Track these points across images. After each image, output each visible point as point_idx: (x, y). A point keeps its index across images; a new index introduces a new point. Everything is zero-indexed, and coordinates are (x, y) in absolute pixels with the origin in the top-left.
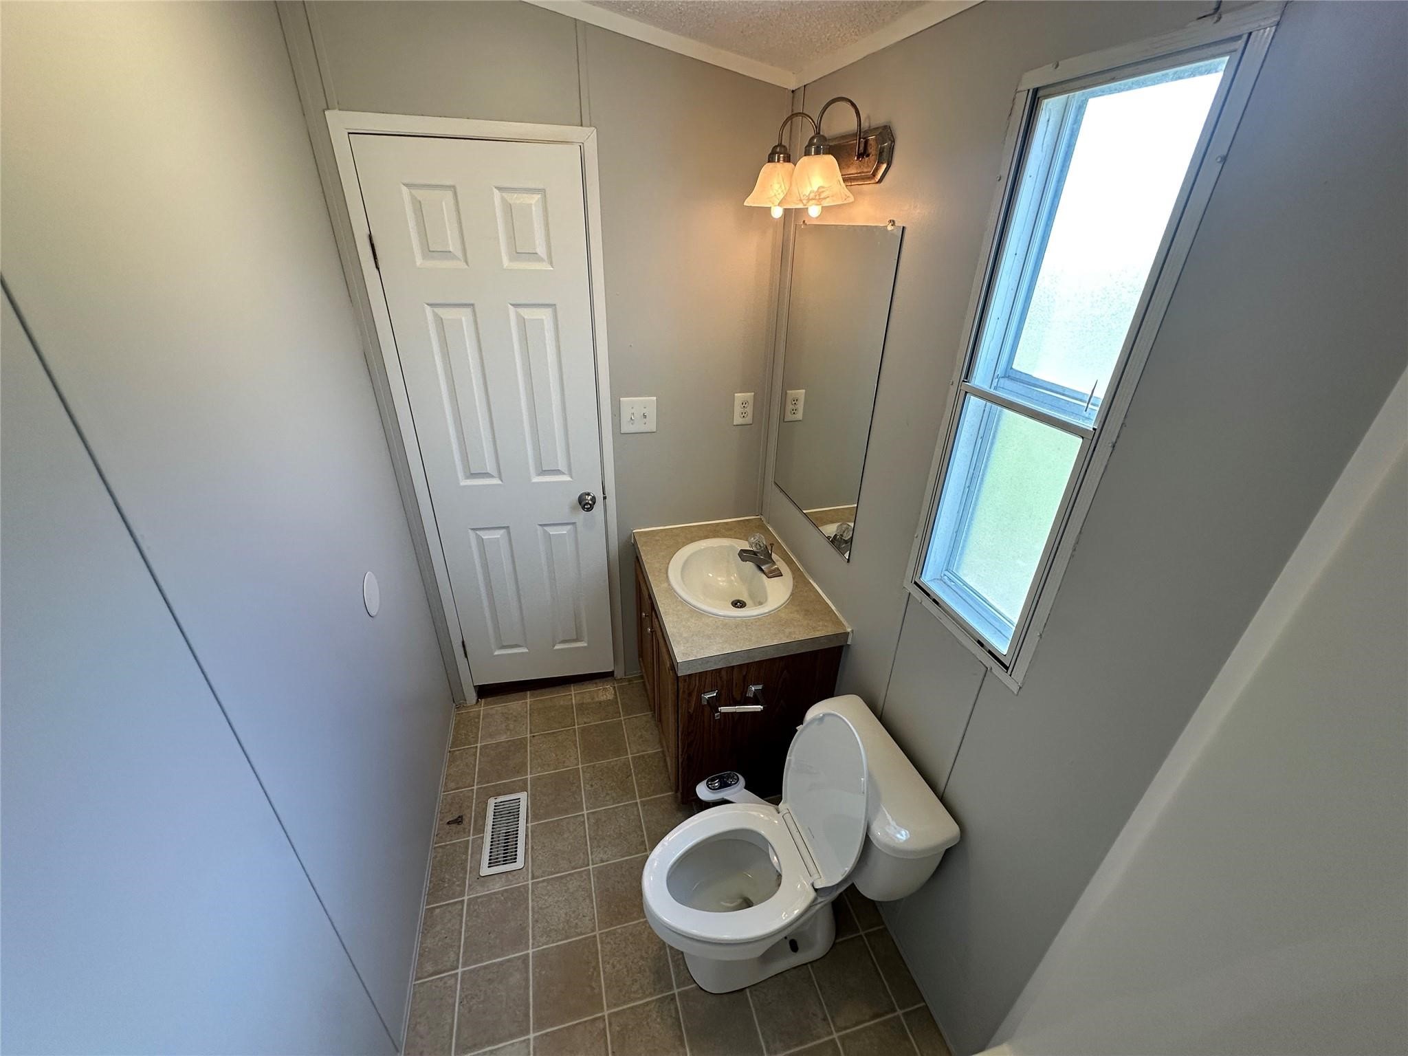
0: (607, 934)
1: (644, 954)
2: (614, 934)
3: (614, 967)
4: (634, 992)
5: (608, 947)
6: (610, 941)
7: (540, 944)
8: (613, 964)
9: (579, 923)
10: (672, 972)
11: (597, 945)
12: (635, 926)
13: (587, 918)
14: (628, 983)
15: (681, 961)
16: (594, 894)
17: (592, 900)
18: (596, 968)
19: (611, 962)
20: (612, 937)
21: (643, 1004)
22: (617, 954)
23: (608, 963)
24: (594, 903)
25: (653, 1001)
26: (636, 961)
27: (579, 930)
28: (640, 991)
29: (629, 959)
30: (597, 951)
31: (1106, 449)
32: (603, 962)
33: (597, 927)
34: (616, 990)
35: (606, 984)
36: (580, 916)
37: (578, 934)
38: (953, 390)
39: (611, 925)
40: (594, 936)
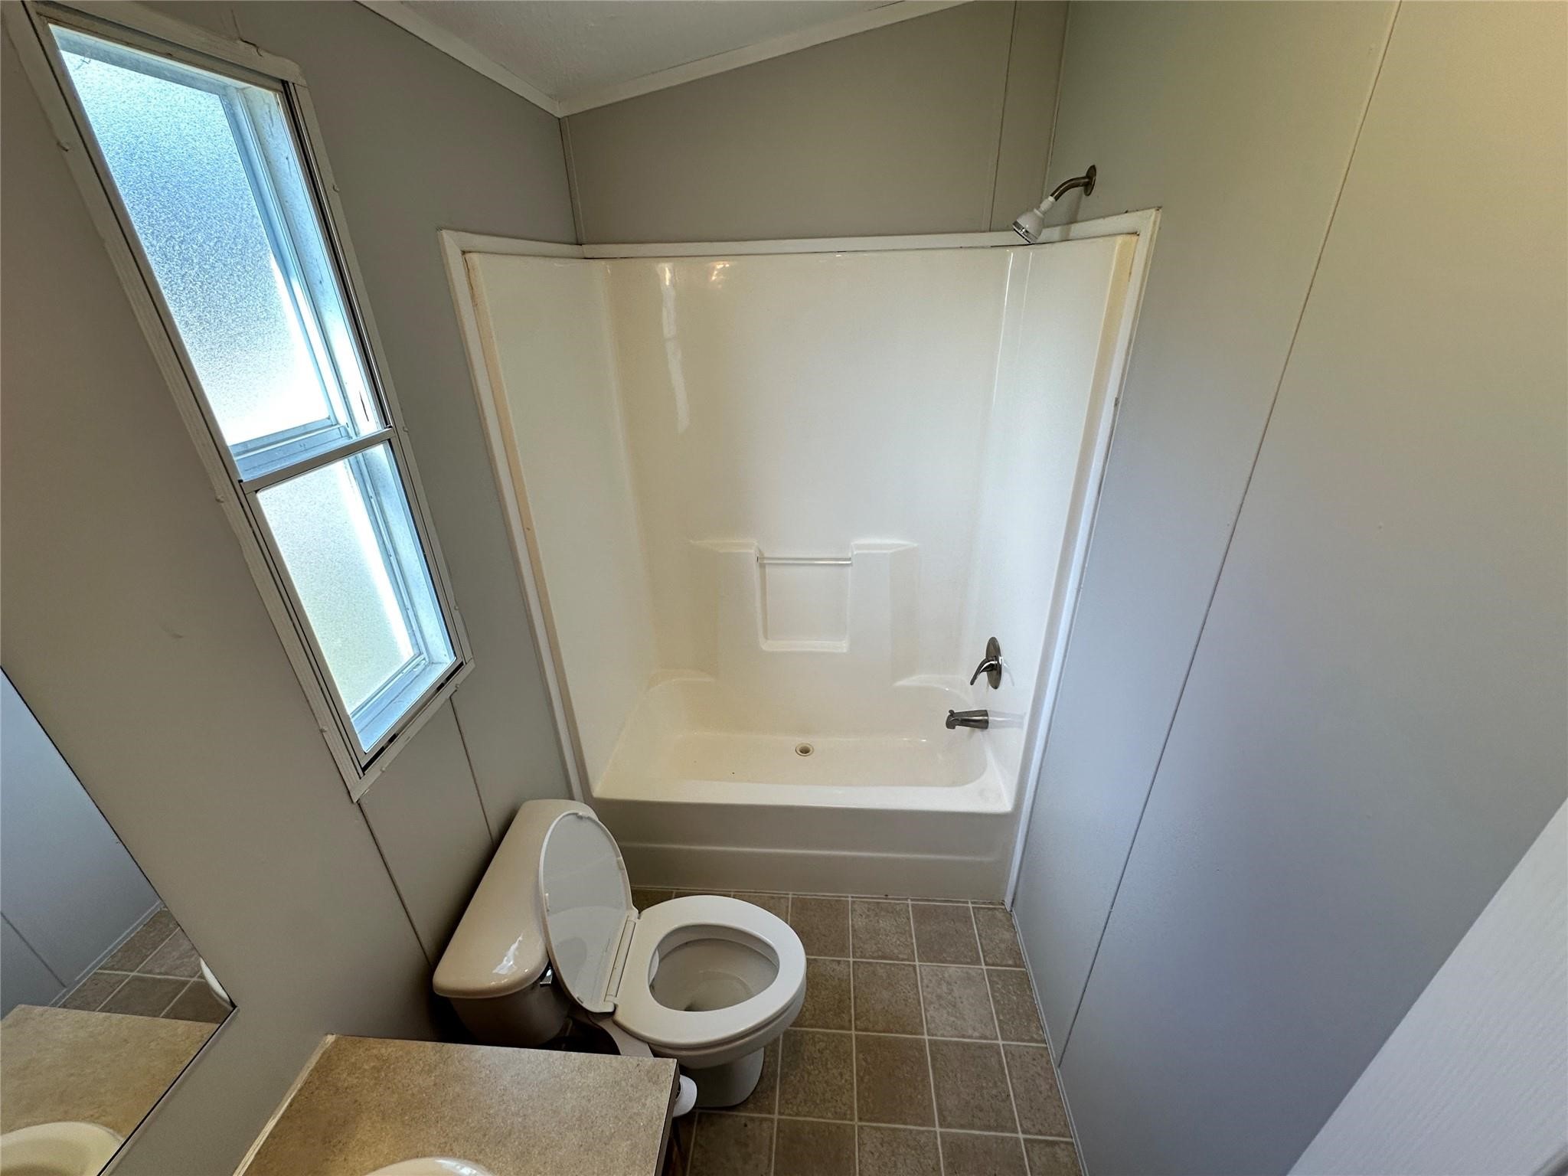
0: (844, 1117)
1: (806, 1076)
2: (835, 1112)
3: (841, 1075)
4: (823, 1041)
5: (845, 1098)
6: (843, 1107)
7: (926, 1134)
8: (842, 1079)
9: (878, 1145)
10: (780, 1046)
11: (858, 1107)
12: (809, 1114)
13: (867, 1149)
14: (828, 1051)
15: (768, 1053)
18: (860, 1080)
19: (843, 1081)
20: (839, 1110)
21: (816, 1027)
22: (836, 1088)
23: (846, 1081)
24: (857, 1168)
25: (806, 1027)
26: (817, 1072)
27: (878, 1135)
28: (816, 1040)
29: (823, 1077)
30: (858, 1100)
31: (404, 437)
32: (852, 1084)
33: (856, 1129)
34: (842, 1050)
35: (851, 1060)
36: (876, 1155)
37: (880, 1130)
38: (232, 507)
39: (838, 1127)
40: (860, 1119)
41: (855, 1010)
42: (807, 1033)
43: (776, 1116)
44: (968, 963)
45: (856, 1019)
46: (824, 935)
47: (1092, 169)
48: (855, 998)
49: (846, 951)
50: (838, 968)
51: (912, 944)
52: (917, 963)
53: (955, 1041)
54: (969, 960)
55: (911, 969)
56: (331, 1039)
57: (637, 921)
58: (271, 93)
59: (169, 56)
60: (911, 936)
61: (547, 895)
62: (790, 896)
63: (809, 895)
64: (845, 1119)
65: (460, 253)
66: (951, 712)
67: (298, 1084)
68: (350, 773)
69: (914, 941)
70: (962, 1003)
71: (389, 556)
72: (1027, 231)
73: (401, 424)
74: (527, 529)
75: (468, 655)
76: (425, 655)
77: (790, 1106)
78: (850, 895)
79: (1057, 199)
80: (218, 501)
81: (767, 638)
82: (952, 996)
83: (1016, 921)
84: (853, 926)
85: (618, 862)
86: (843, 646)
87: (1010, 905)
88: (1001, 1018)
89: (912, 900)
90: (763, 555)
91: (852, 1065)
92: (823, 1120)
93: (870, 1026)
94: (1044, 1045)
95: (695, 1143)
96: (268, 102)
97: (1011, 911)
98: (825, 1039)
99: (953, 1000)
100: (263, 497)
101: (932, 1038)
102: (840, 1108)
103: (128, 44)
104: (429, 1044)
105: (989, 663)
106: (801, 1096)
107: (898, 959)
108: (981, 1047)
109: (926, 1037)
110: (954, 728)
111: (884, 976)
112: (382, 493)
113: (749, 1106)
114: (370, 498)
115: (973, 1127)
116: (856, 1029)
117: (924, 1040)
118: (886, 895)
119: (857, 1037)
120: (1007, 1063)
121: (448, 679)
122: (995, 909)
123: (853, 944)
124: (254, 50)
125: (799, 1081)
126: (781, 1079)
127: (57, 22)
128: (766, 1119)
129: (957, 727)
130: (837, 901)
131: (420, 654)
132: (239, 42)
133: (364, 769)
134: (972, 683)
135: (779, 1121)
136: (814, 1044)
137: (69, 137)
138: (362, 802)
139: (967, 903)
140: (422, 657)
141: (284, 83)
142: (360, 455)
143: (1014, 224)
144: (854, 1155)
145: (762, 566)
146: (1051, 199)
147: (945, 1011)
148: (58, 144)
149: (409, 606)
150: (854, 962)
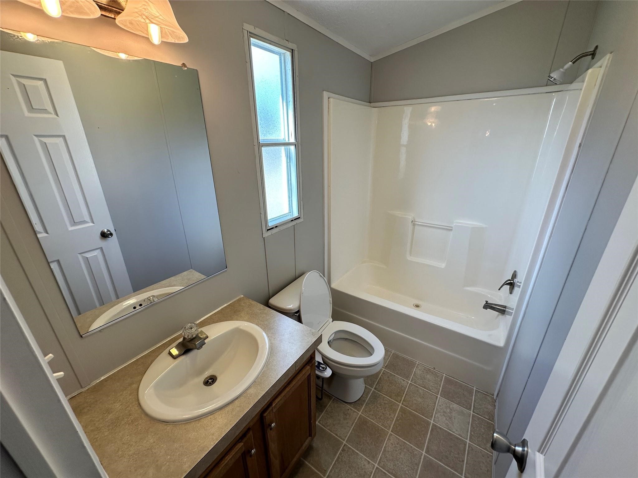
1: (376, 408)
2: (383, 424)
3: (390, 414)
5: (389, 422)
7: (418, 451)
9: (396, 443)
12: (373, 420)
13: (391, 442)
14: (388, 405)
16: (382, 450)
17: (384, 448)
18: (397, 420)
21: (386, 396)
22: (386, 417)
23: (391, 417)
24: (384, 445)
25: (383, 394)
27: (397, 440)
28: (385, 400)
29: (383, 412)
30: (393, 426)
31: (300, 145)
32: (393, 420)
33: (389, 434)
34: (393, 408)
35: (396, 412)
36: (394, 446)
37: (399, 440)
38: (256, 148)
39: (382, 429)
40: (392, 431)
41: (405, 398)
42: (382, 396)
43: (360, 413)
44: (464, 407)
45: (403, 401)
46: (401, 369)
47: (597, 47)
48: (406, 394)
49: (409, 378)
50: (403, 382)
51: (440, 389)
52: (439, 396)
53: (445, 430)
54: (465, 407)
55: (435, 397)
56: (242, 296)
57: (331, 322)
58: (289, 53)
59: (270, 44)
60: (440, 386)
61: (304, 288)
62: (393, 352)
63: (400, 354)
64: (386, 428)
65: (328, 98)
66: (487, 302)
67: (233, 301)
68: (264, 230)
69: (441, 388)
70: (455, 419)
71: (289, 181)
72: (555, 79)
73: (300, 142)
74: (329, 186)
75: (302, 217)
76: (291, 213)
77: (367, 413)
78: (418, 361)
79: (574, 63)
80: (254, 145)
81: (411, 256)
82: (451, 415)
83: (497, 404)
84: (415, 372)
85: (330, 300)
86: (443, 265)
87: (496, 396)
88: (473, 433)
89: (446, 374)
90: (415, 220)
91: (396, 414)
92: (377, 424)
93: (409, 406)
94: (492, 455)
95: (330, 405)
96: (288, 54)
97: (496, 399)
98: (388, 401)
99: (451, 416)
100: (263, 149)
101: (435, 423)
102: (385, 424)
103: (263, 41)
104: (262, 305)
105: (510, 282)
106: (372, 413)
107: (430, 391)
108: (457, 438)
109: (432, 422)
110: (487, 309)
111: (422, 394)
112: (291, 162)
113: (352, 405)
114: (288, 163)
115: (440, 461)
116: (402, 404)
117: (431, 422)
118: (435, 368)
119: (401, 407)
120: (468, 450)
121: (295, 219)
122: (487, 395)
123: (412, 377)
124: (288, 42)
125: (373, 408)
126: (366, 404)
127: (252, 37)
128: (356, 412)
129: (488, 309)
130: (411, 361)
131: (290, 213)
132: (285, 40)
133: (268, 230)
134: (499, 289)
135: (361, 415)
136: (383, 400)
137: (248, 60)
138: (265, 238)
139: (474, 387)
140: (290, 214)
141: (292, 50)
142: (288, 147)
143: (548, 77)
144: (385, 440)
145: (414, 225)
146: (570, 63)
147: (445, 418)
148: (246, 61)
149: (290, 197)
150: (410, 383)
